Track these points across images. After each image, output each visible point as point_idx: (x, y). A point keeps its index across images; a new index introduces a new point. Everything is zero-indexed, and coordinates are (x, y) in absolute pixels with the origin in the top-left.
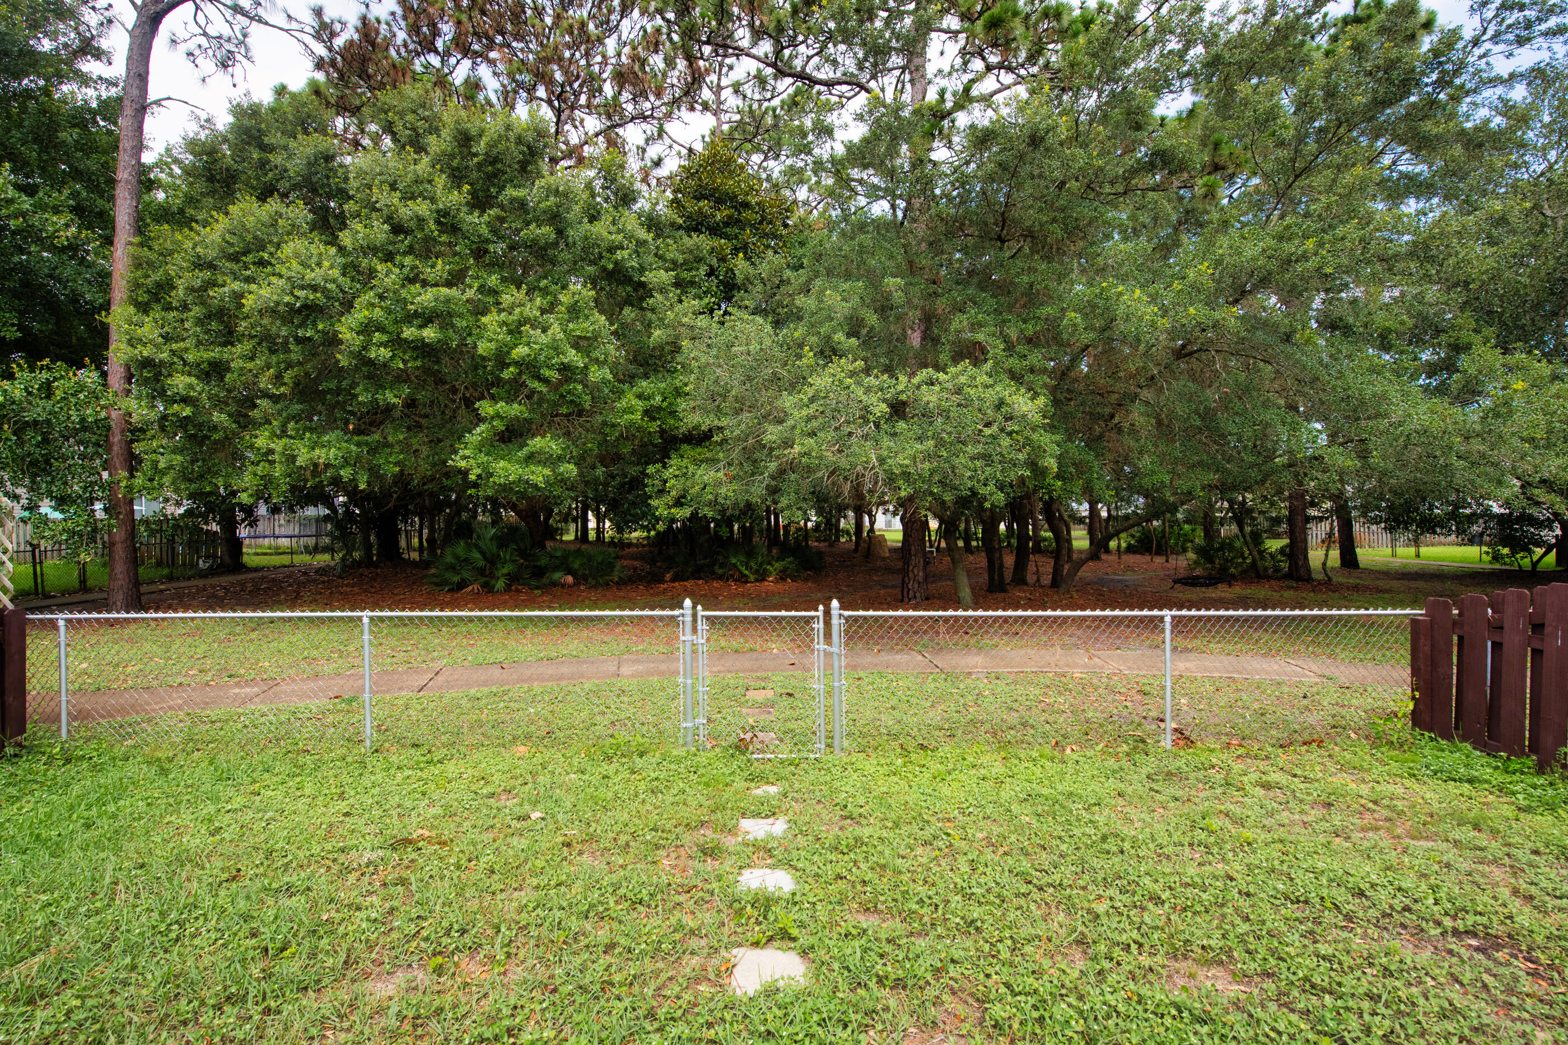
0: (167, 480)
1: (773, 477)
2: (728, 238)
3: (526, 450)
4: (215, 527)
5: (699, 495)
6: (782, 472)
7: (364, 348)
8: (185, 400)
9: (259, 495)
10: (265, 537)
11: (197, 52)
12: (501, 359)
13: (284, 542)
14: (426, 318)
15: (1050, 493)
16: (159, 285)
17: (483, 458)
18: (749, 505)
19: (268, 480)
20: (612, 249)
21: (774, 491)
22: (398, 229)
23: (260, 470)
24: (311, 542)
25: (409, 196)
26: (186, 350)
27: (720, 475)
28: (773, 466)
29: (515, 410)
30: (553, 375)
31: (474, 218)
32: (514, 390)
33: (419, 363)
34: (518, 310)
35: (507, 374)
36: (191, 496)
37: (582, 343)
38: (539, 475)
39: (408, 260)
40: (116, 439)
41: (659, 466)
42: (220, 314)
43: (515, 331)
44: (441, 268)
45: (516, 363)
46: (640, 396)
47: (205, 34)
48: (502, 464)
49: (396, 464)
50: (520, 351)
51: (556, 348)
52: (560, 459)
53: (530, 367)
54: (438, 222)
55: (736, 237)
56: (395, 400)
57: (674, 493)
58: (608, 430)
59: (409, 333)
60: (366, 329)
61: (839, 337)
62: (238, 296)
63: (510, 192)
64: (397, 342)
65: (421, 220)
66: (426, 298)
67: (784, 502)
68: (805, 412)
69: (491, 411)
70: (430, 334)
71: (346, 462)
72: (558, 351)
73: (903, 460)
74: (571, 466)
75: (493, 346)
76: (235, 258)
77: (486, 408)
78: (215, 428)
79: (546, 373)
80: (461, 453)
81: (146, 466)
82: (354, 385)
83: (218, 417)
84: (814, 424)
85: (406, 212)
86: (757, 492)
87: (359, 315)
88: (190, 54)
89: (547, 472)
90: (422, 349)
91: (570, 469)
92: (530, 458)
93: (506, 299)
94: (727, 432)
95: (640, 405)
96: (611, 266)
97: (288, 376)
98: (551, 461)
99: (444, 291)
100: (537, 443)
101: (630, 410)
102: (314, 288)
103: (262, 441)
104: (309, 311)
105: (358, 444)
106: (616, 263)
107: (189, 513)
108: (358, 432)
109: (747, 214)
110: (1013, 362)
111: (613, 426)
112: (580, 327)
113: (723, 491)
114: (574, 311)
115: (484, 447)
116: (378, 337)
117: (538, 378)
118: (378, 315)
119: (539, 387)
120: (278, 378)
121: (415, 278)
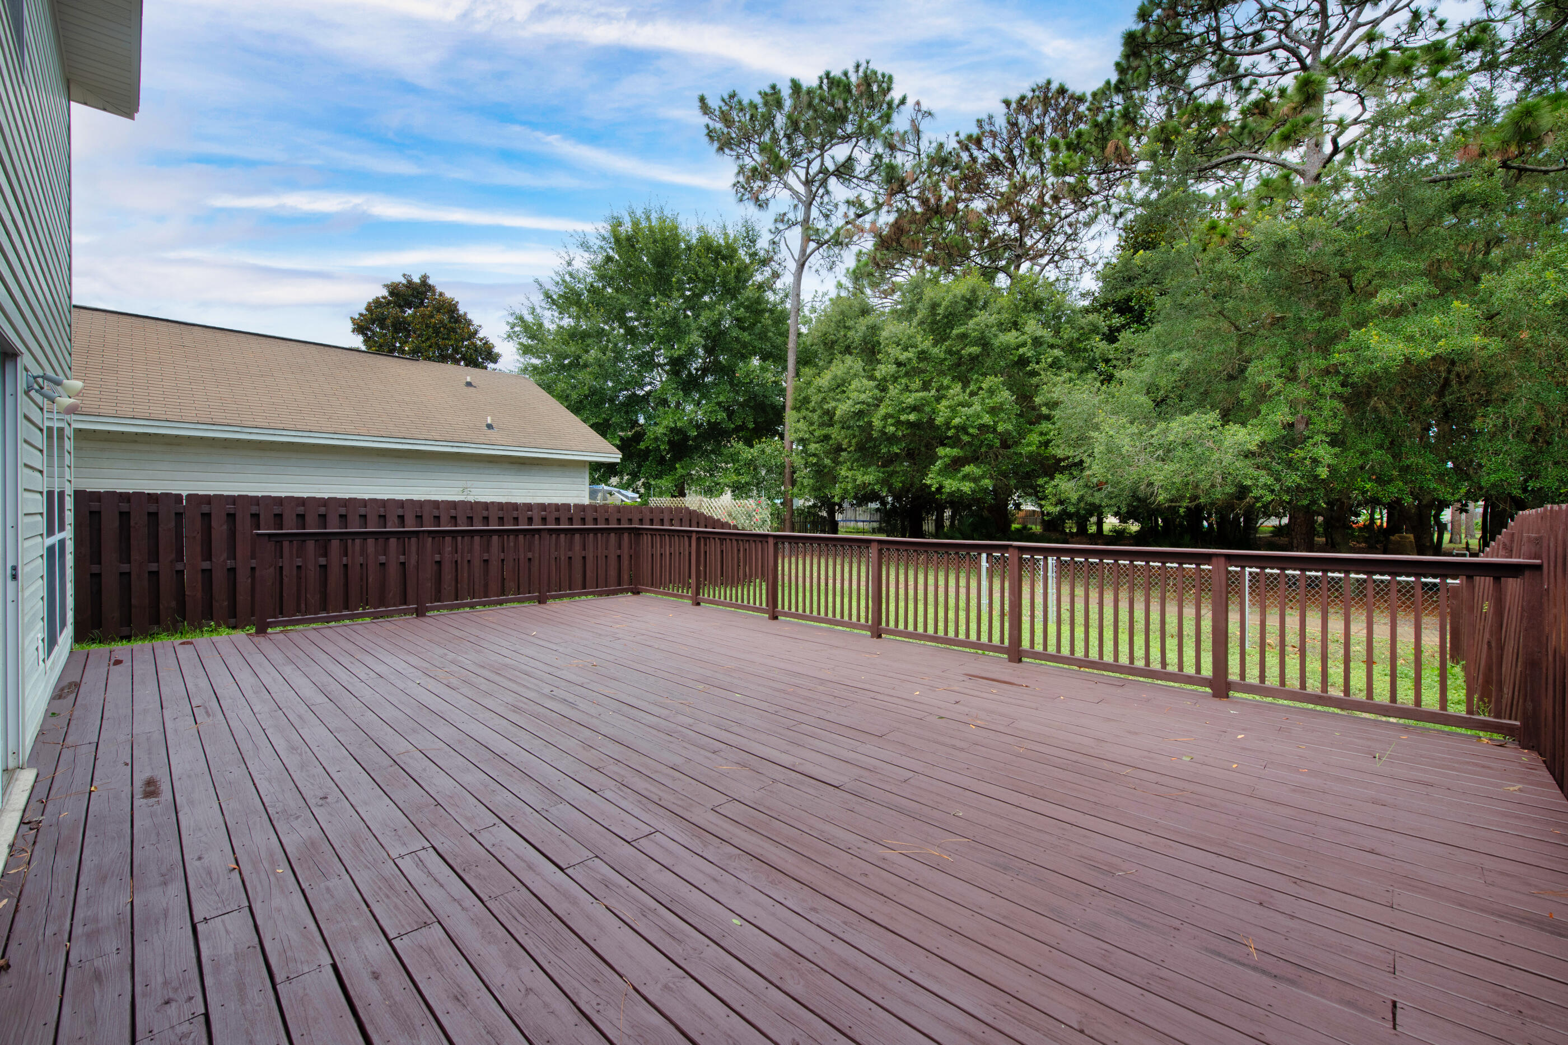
0: (806, 490)
3: (962, 473)
4: (825, 514)
7: (884, 427)
8: (814, 455)
9: (843, 499)
10: (851, 521)
12: (947, 425)
13: (860, 525)
14: (911, 409)
16: (804, 398)
17: (940, 478)
19: (846, 491)
20: (1018, 347)
22: (899, 364)
23: (843, 486)
24: (876, 525)
25: (906, 349)
26: (814, 430)
29: (955, 452)
30: (975, 431)
31: (936, 350)
32: (955, 442)
33: (904, 432)
34: (956, 397)
35: (951, 433)
36: (816, 498)
37: (993, 411)
38: (967, 487)
39: (904, 380)
40: (787, 471)
42: (827, 412)
43: (953, 409)
45: (954, 427)
48: (949, 481)
50: (956, 421)
51: (977, 416)
52: (980, 477)
53: (963, 429)
54: (919, 358)
56: (898, 450)
59: (903, 418)
60: (885, 418)
62: (835, 408)
63: (957, 329)
64: (898, 423)
65: (910, 359)
66: (911, 399)
69: (943, 453)
70: (912, 417)
71: (877, 482)
72: (979, 417)
74: (988, 481)
75: (943, 420)
76: (834, 390)
77: (941, 451)
78: (825, 467)
79: (971, 430)
80: (929, 476)
81: (798, 484)
82: (880, 445)
83: (827, 461)
85: (903, 357)
87: (882, 411)
89: (973, 485)
90: (909, 424)
92: (965, 477)
93: (951, 392)
95: (1036, 439)
96: (1015, 359)
97: (854, 441)
98: (975, 480)
99: (921, 394)
100: (967, 469)
101: (1031, 444)
102: (863, 403)
103: (843, 473)
104: (860, 414)
105: (883, 473)
106: (1018, 355)
107: (814, 506)
108: (883, 466)
111: (1019, 454)
112: (994, 401)
114: (991, 392)
115: (940, 472)
116: (890, 421)
117: (967, 434)
118: (890, 410)
119: (966, 438)
120: (850, 442)
121: (907, 389)
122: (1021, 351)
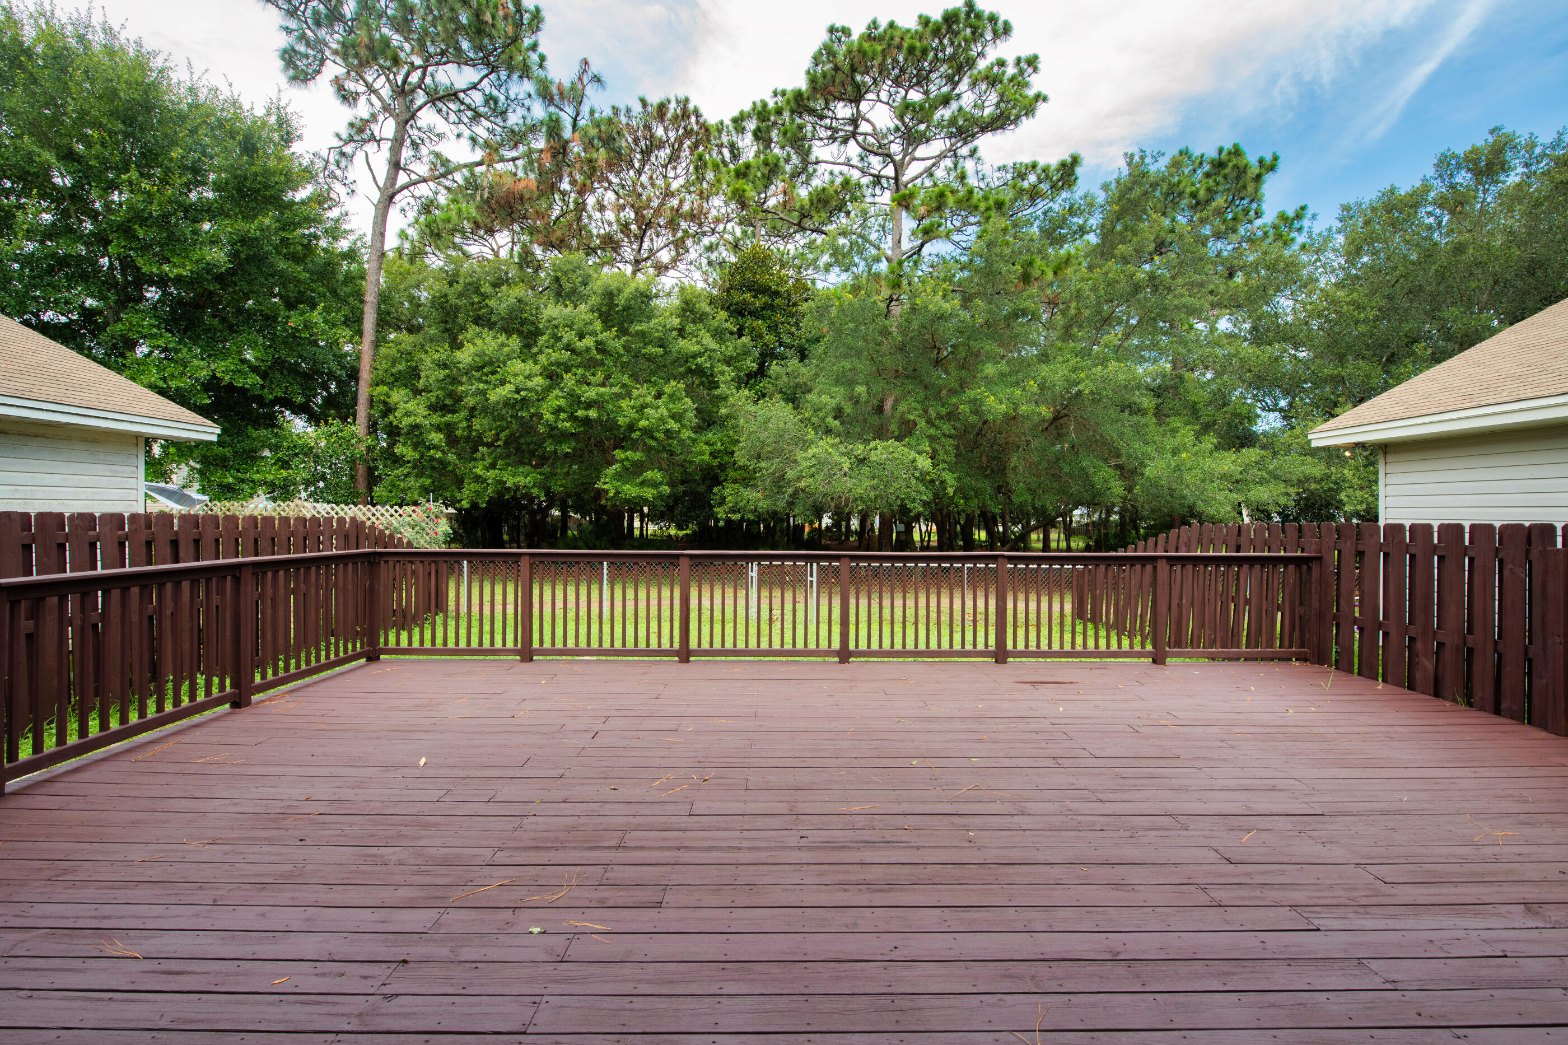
1: (791, 496)
2: (763, 319)
3: (641, 479)
5: (745, 506)
6: (796, 492)
7: (555, 422)
11: (407, 208)
12: (631, 427)
14: (589, 405)
15: (957, 507)
17: (616, 484)
18: (775, 513)
20: (695, 356)
21: (791, 504)
27: (759, 495)
28: (790, 490)
29: (638, 456)
30: (661, 436)
32: (638, 445)
33: (582, 429)
34: (642, 399)
35: (635, 435)
37: (677, 417)
38: (647, 493)
39: (580, 371)
41: (720, 487)
43: (640, 411)
44: (600, 377)
45: (640, 430)
46: (707, 443)
47: (413, 196)
48: (628, 487)
49: (561, 486)
50: (643, 423)
51: (662, 420)
52: (661, 483)
53: (648, 432)
54: (597, 348)
55: (770, 318)
56: (568, 450)
57: (730, 505)
58: (687, 465)
59: (581, 413)
61: (830, 420)
63: (639, 327)
64: (572, 418)
66: (591, 394)
67: (796, 511)
68: (808, 464)
69: (623, 456)
70: (593, 414)
71: (532, 485)
72: (664, 421)
73: (859, 491)
74: (667, 487)
75: (627, 420)
77: (619, 454)
79: (658, 435)
80: (602, 480)
82: (545, 441)
84: (813, 470)
85: (579, 344)
86: (781, 505)
87: (552, 402)
88: (403, 210)
89: (653, 491)
90: (587, 420)
91: (666, 489)
92: (643, 484)
93: (635, 393)
94: (764, 471)
95: (707, 449)
96: (694, 367)
97: (503, 435)
98: (655, 485)
99: (600, 388)
100: (649, 474)
101: (702, 453)
102: (528, 389)
103: (478, 471)
105: (542, 475)
106: (697, 365)
108: (540, 466)
109: (778, 301)
110: (932, 431)
111: (691, 462)
112: (677, 407)
113: (760, 504)
114: (673, 397)
115: (618, 476)
116: (563, 415)
117: (652, 438)
118: (562, 402)
119: (652, 443)
120: (498, 435)
121: (584, 382)
122: (699, 360)
